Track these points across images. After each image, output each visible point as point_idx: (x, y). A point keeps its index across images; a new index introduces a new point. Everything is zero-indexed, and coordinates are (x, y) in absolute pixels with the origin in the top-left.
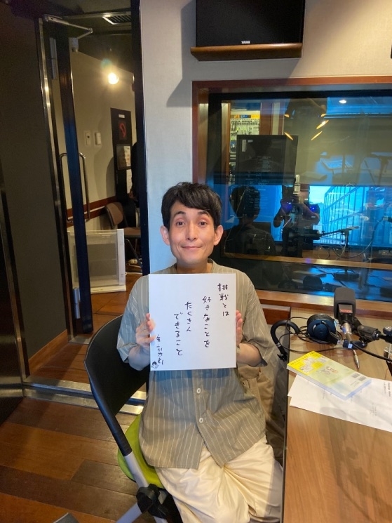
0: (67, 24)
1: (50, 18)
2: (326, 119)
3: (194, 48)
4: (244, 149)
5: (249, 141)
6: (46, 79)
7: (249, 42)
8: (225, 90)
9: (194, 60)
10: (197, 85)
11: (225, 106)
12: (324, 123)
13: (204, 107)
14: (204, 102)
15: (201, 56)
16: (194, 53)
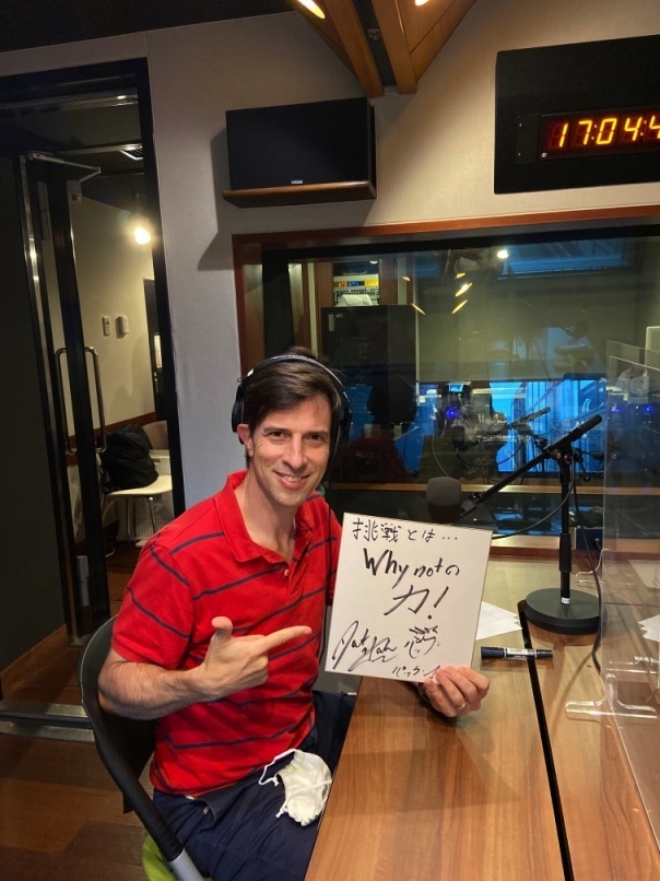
0: (62, 162)
1: (35, 156)
2: (468, 281)
3: (227, 192)
4: (331, 328)
5: (338, 316)
6: (32, 240)
7: (301, 182)
8: (293, 245)
10: (239, 240)
11: (295, 270)
12: (465, 288)
13: (254, 270)
14: (254, 262)
15: (239, 202)
16: (228, 198)
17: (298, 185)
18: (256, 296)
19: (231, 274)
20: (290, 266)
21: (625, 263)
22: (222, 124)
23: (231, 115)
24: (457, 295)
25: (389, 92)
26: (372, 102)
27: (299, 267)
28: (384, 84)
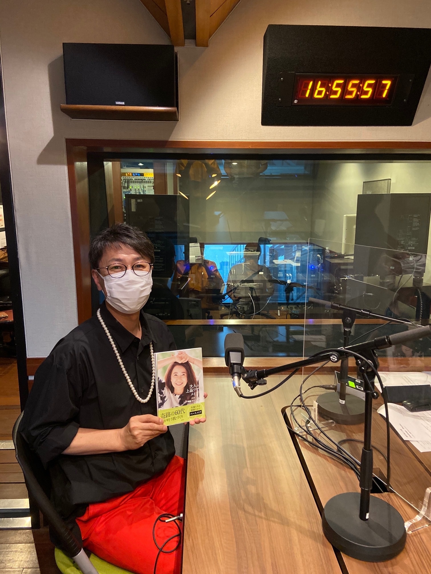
3: (64, 105)
4: (133, 209)
5: (139, 201)
7: (123, 103)
9: (66, 118)
10: (71, 143)
11: (108, 165)
13: (82, 165)
14: (82, 161)
15: (73, 114)
16: (65, 111)
17: (120, 106)
18: (83, 186)
19: (66, 168)
20: (105, 163)
21: (307, 172)
22: (59, 52)
23: (65, 46)
24: (211, 188)
25: (189, 44)
26: (176, 49)
27: (110, 164)
28: (186, 37)
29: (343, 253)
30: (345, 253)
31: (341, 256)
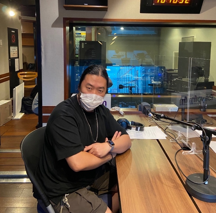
2: (116, 36)
3: (64, 5)
4: (83, 47)
5: (85, 43)
7: (87, 4)
8: (74, 22)
9: (64, 10)
10: (65, 19)
11: (74, 28)
12: (115, 37)
13: (68, 28)
14: (68, 26)
15: (67, 8)
29: (173, 69)
30: (174, 69)
31: (172, 70)
